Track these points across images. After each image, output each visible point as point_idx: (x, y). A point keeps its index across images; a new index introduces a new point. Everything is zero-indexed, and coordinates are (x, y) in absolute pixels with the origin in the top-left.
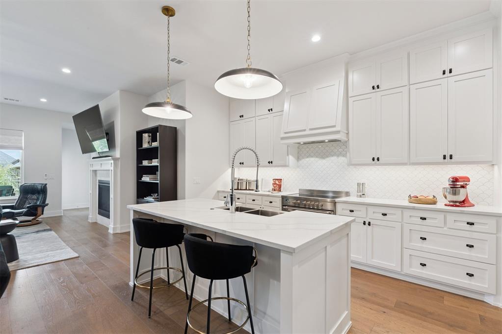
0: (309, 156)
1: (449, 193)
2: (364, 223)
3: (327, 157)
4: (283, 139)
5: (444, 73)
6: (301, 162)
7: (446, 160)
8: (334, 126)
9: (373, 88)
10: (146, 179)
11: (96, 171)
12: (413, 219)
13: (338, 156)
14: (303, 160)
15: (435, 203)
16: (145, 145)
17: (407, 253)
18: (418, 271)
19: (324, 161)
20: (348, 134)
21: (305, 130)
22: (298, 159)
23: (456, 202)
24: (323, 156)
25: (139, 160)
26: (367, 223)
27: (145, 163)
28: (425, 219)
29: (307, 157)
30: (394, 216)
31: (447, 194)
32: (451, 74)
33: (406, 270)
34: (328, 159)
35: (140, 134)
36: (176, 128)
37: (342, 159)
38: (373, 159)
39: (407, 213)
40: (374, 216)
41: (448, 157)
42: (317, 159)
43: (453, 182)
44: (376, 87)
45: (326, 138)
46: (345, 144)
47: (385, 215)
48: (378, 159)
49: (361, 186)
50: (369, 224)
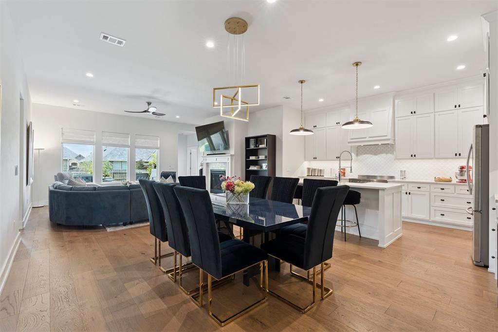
0: (366, 153)
1: (459, 175)
2: (406, 193)
3: (379, 154)
4: (349, 143)
5: (456, 107)
6: (359, 157)
7: (457, 157)
8: (386, 136)
9: (412, 113)
10: (252, 168)
11: (208, 163)
12: (437, 189)
13: (387, 153)
14: (361, 156)
15: (450, 181)
16: (252, 147)
17: (432, 209)
18: (439, 218)
19: (377, 157)
20: (394, 140)
21: (366, 138)
22: (357, 155)
23: (463, 180)
24: (376, 153)
25: (247, 156)
26: (408, 193)
27: (252, 158)
28: (443, 189)
29: (364, 154)
30: (425, 188)
31: (458, 176)
32: (460, 108)
33: (432, 219)
34: (379, 155)
35: (248, 140)
36: (275, 136)
37: (389, 155)
38: (412, 156)
39: (433, 186)
40: (412, 188)
41: (458, 155)
42: (371, 155)
43: (460, 168)
44: (413, 112)
45: (380, 143)
46: (392, 146)
47: (419, 188)
48: (415, 156)
49: (403, 173)
50: (409, 194)
